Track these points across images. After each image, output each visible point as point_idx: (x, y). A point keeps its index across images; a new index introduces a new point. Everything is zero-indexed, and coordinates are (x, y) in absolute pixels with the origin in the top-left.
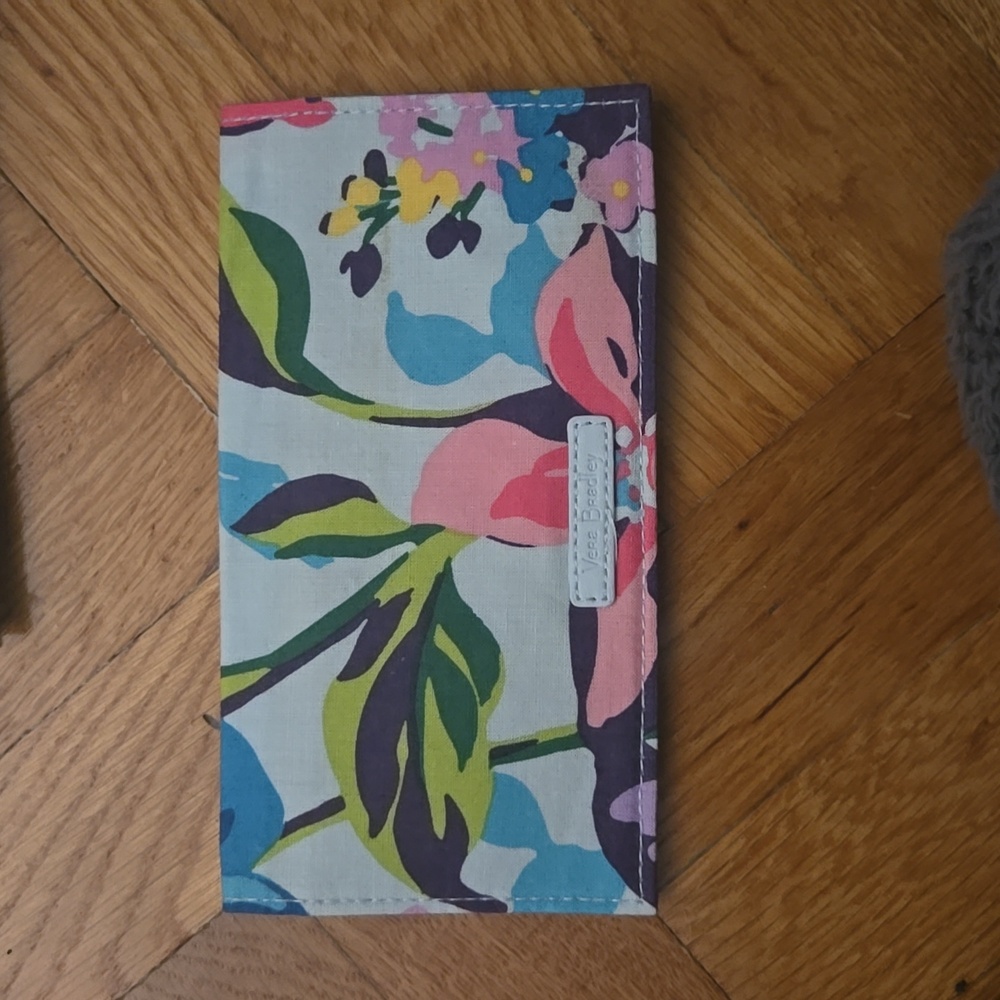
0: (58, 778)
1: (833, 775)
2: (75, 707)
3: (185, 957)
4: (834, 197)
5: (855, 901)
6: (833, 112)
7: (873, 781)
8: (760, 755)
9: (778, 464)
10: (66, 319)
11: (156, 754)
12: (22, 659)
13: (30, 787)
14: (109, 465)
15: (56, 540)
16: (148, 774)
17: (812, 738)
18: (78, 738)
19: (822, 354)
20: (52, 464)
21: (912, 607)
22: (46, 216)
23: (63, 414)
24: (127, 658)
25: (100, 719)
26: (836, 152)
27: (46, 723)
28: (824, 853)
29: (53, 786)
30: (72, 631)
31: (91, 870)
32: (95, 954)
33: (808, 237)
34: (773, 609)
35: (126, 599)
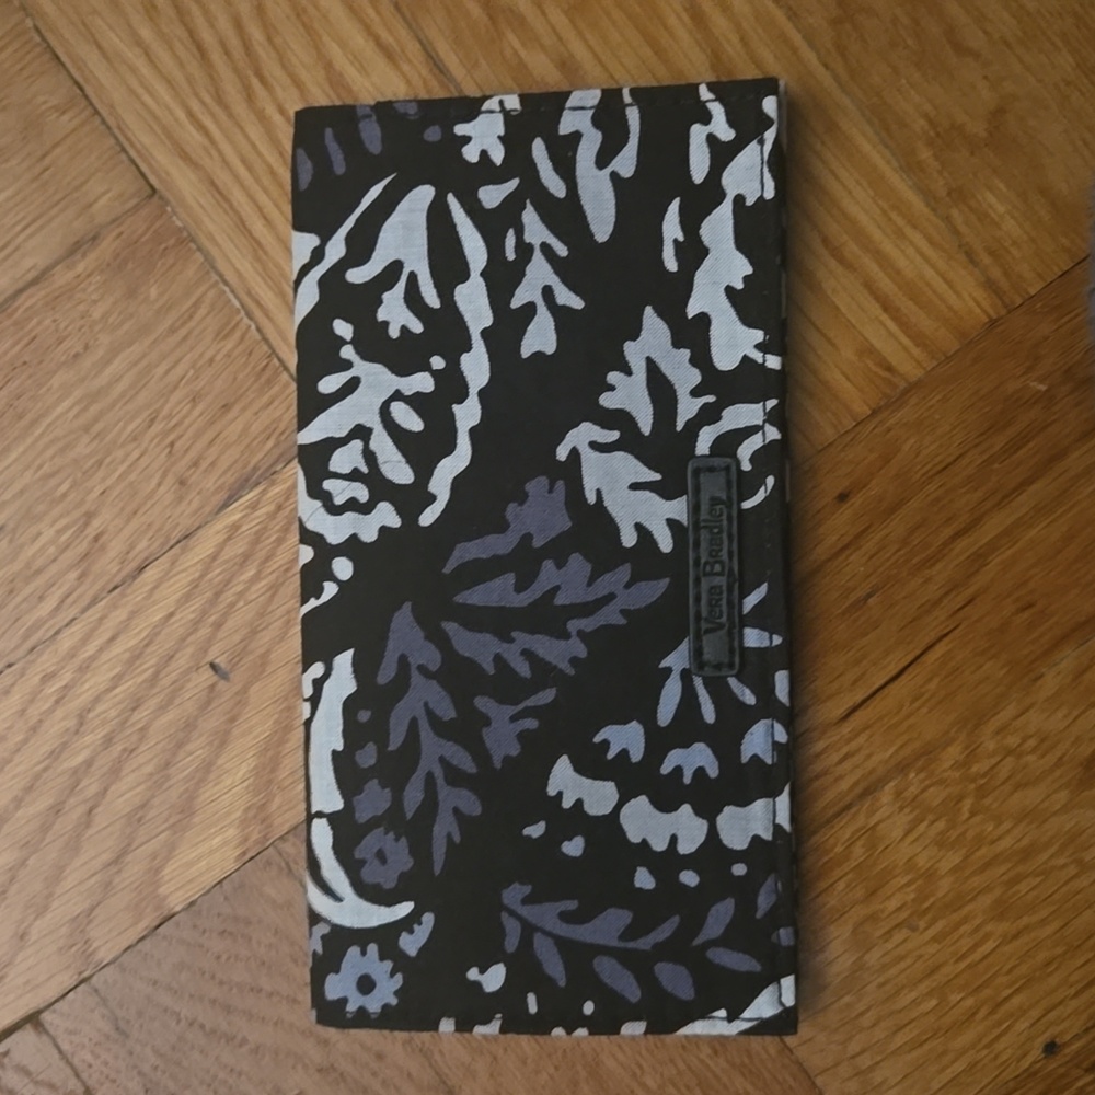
0: (40, 721)
1: (923, 791)
2: (66, 642)
3: (165, 937)
4: (979, 129)
5: (934, 939)
6: (985, 32)
7: (967, 804)
8: (841, 761)
9: (889, 430)
10: (96, 201)
11: (152, 703)
12: (12, 581)
13: (8, 728)
14: (128, 370)
15: (62, 451)
16: (140, 726)
17: (902, 746)
18: (66, 677)
19: (950, 308)
20: (64, 363)
21: (1030, 606)
22: (81, 81)
23: (82, 307)
24: (129, 591)
25: (93, 658)
26: (985, 77)
27: (30, 657)
28: (904, 881)
29: (34, 729)
30: (70, 556)
31: (70, 827)
32: (64, 924)
33: (946, 174)
34: (869, 596)
35: (135, 523)
